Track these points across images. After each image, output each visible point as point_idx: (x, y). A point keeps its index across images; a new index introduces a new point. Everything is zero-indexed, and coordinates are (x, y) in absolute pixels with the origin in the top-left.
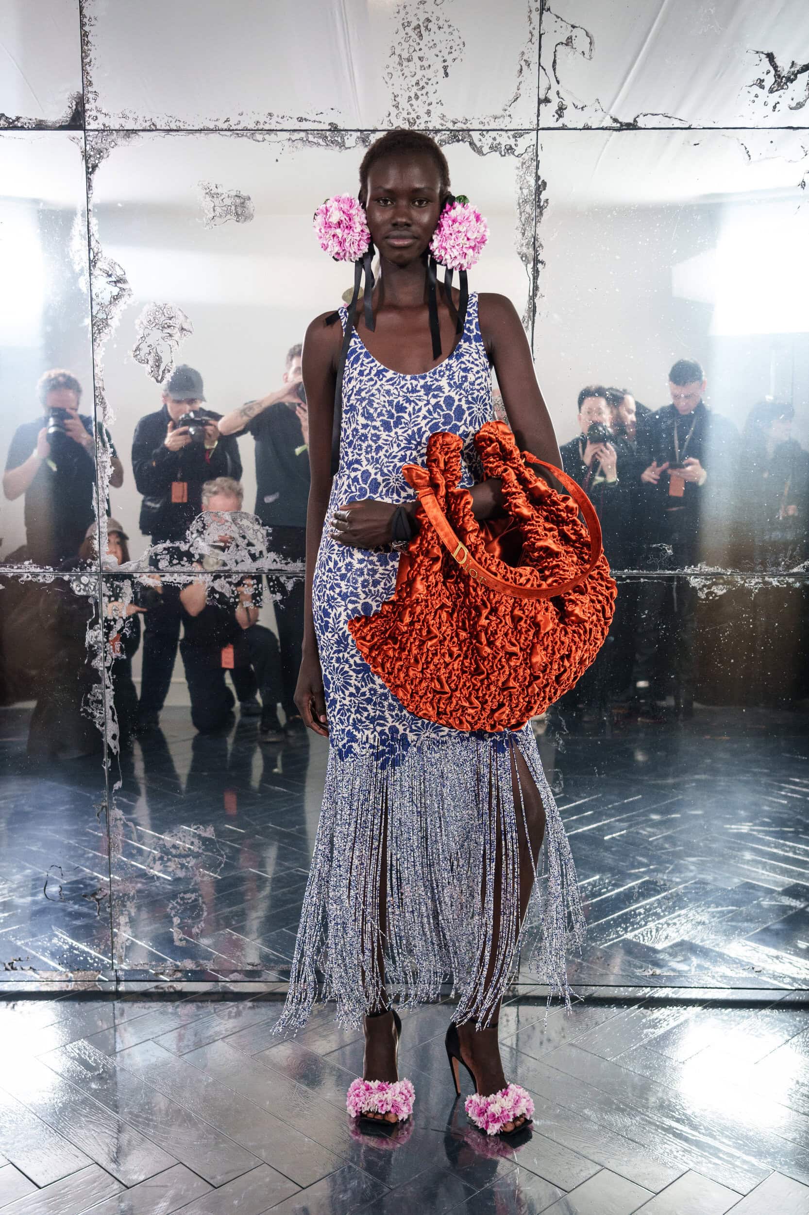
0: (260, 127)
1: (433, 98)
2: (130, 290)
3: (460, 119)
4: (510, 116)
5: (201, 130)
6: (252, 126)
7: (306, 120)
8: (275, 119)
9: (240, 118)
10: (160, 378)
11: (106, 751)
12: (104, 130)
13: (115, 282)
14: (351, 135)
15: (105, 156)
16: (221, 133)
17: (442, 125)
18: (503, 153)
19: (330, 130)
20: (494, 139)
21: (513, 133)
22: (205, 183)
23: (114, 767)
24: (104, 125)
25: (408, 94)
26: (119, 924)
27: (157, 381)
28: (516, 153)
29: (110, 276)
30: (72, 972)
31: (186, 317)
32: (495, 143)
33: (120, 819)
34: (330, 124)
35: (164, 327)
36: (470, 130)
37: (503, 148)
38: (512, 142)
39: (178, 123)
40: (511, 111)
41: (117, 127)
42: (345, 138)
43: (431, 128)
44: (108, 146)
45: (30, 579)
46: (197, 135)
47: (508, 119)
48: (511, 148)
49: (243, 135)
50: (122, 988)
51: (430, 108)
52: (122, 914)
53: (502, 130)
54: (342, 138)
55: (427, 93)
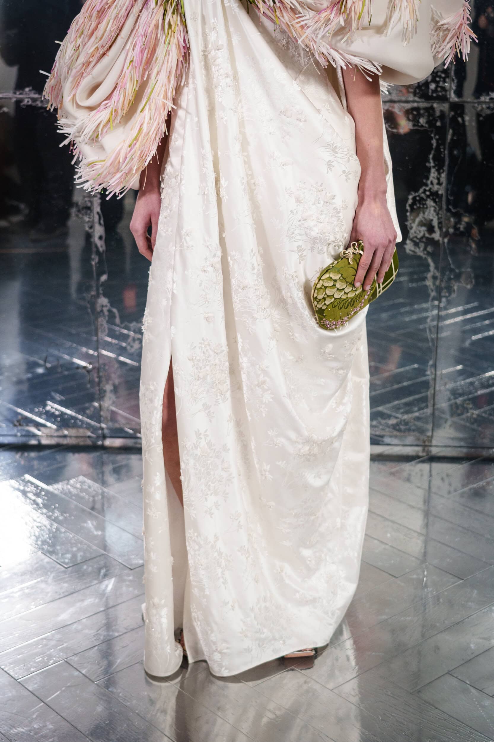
11: (94, 249)
23: (100, 262)
26: (105, 391)
30: (67, 430)
33: (106, 306)
45: (30, 103)
50: (108, 442)
52: (108, 383)
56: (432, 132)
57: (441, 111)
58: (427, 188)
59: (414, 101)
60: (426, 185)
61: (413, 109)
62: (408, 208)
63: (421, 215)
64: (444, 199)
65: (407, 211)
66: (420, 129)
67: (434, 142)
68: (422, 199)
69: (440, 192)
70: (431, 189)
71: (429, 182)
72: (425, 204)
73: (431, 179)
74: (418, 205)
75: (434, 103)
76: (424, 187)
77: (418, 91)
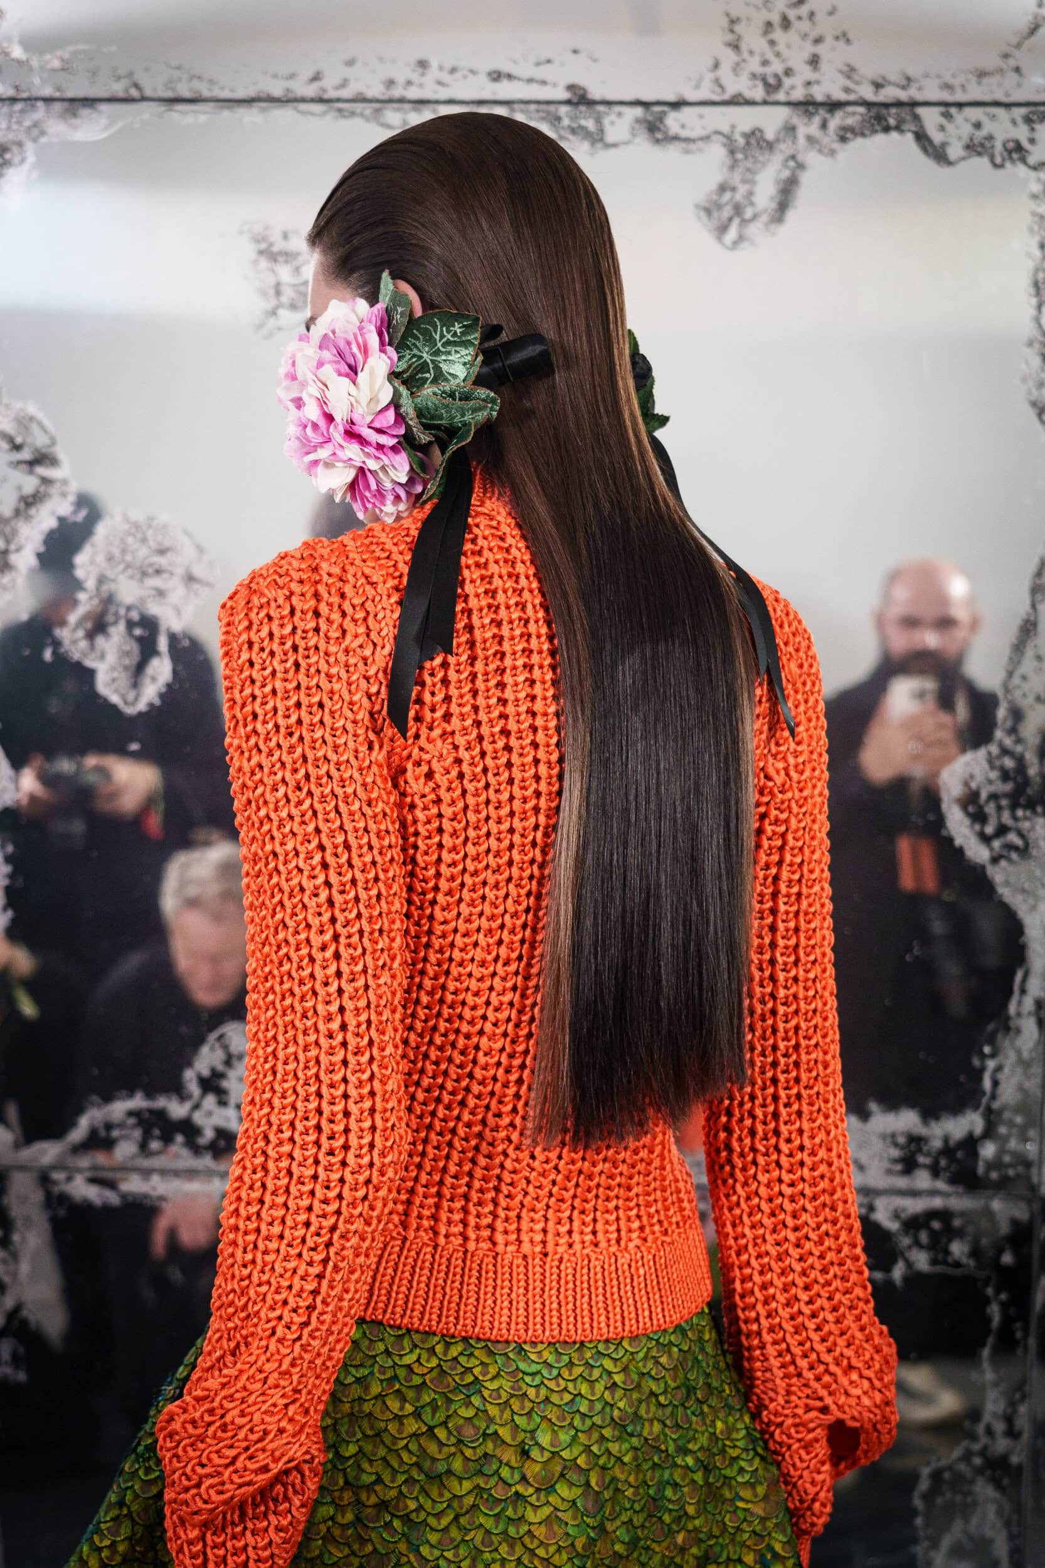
0: (397, 93)
1: (825, 26)
2: (65, 482)
3: (893, 77)
4: (1017, 70)
5: (249, 101)
6: (376, 90)
7: (510, 77)
8: (433, 73)
9: (348, 72)
10: (131, 696)
12: (13, 100)
13: (33, 463)
14: (620, 114)
15: (16, 160)
16: (303, 107)
17: (847, 90)
18: (998, 160)
19: (568, 102)
20: (978, 126)
21: (1023, 111)
22: (258, 229)
24: (17, 88)
25: (765, 16)
27: (126, 703)
28: (1032, 160)
29: (17, 448)
31: (200, 550)
32: (980, 135)
34: (571, 88)
35: (144, 574)
36: (914, 104)
37: (999, 147)
38: (1021, 133)
39: (196, 84)
40: (1022, 58)
41: (47, 91)
42: (606, 121)
43: (820, 98)
44: (22, 136)
46: (242, 112)
47: (1013, 77)
48: (1019, 148)
49: (353, 114)
51: (820, 49)
53: (997, 104)
54: (598, 121)
55: (812, 15)
56: (987, 1282)
57: (1015, 1222)
58: (976, 1447)
59: (933, 1193)
60: (974, 1437)
61: (932, 1214)
62: (918, 1502)
63: (958, 1526)
64: (1027, 1477)
65: (915, 1513)
66: (950, 1271)
67: (995, 1312)
68: (958, 1478)
69: (1015, 1460)
70: (985, 1448)
71: (980, 1429)
72: (969, 1493)
73: (987, 1418)
74: (949, 1495)
75: (991, 1198)
76: (965, 1443)
77: (943, 1163)
